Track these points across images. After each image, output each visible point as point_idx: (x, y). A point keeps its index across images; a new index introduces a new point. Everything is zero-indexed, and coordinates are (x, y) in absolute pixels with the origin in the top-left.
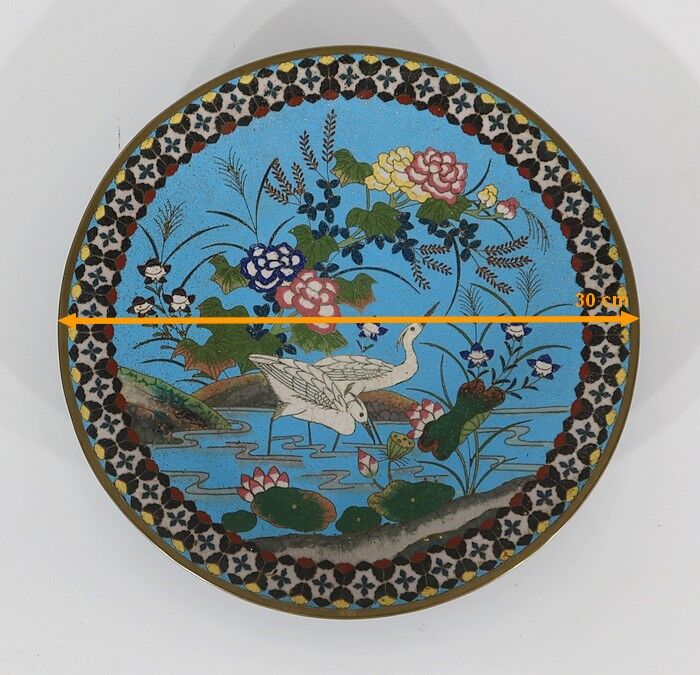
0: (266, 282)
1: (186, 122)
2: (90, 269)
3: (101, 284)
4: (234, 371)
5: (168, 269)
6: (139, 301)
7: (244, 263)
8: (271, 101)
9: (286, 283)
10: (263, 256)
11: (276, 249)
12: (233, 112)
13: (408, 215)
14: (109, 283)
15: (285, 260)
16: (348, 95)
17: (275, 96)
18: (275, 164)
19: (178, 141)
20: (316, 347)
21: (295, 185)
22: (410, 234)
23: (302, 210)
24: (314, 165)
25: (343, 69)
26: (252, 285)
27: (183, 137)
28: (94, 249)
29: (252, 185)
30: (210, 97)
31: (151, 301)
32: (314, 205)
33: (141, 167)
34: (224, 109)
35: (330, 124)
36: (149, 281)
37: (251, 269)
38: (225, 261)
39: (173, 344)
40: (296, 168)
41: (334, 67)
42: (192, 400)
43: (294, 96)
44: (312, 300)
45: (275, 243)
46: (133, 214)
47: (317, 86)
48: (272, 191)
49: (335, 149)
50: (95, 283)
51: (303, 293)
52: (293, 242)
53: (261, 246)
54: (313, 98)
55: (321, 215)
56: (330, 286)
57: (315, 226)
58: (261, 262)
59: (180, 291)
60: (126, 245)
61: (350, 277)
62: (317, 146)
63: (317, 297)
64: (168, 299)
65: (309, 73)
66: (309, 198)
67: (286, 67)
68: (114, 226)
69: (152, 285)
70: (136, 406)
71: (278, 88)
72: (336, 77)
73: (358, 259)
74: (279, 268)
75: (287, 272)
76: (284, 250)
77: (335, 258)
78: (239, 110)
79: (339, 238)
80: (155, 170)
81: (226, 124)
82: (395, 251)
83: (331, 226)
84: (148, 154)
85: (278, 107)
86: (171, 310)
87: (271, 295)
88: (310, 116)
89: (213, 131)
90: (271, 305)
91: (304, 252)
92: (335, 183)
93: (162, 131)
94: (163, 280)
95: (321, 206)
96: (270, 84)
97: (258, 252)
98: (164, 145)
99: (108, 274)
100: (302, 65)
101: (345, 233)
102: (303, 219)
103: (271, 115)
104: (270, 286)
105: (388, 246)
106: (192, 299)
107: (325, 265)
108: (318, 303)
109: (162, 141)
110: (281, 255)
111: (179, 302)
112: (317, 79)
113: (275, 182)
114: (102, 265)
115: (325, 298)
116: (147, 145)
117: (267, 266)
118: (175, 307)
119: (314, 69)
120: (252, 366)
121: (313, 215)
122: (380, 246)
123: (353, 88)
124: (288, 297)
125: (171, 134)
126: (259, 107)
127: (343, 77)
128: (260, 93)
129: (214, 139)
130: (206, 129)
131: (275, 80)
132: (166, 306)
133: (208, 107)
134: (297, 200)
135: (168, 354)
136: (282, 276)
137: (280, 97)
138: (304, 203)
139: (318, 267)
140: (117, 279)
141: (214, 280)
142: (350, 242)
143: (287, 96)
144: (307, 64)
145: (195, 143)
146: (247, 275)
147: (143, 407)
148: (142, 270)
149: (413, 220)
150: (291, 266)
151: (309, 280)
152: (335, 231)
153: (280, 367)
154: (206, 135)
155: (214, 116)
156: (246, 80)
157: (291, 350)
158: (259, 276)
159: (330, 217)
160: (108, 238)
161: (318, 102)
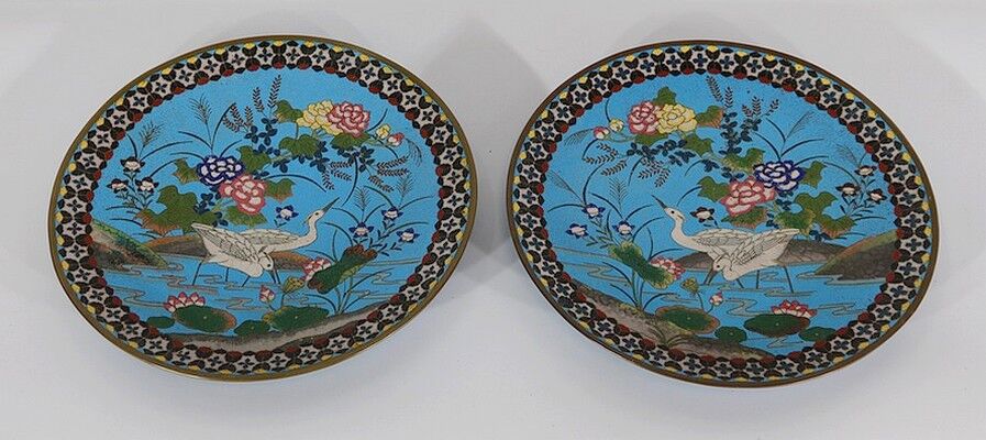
0: (213, 179)
1: (173, 74)
2: (84, 155)
3: (91, 166)
4: (178, 232)
5: (142, 164)
6: (117, 181)
7: (200, 166)
8: (236, 66)
9: (228, 181)
10: (215, 163)
11: (225, 160)
12: (208, 72)
13: (325, 143)
14: (97, 167)
15: (231, 167)
16: (291, 66)
17: (239, 64)
18: (233, 107)
19: (165, 86)
20: (243, 223)
22: (324, 155)
25: (289, 49)
26: (203, 181)
27: (169, 83)
28: (91, 144)
29: (214, 118)
30: (193, 60)
31: (126, 182)
32: (257, 134)
33: (136, 98)
34: (202, 69)
35: (276, 84)
36: (127, 170)
37: (204, 171)
38: (186, 164)
39: (137, 211)
40: (248, 109)
41: (283, 48)
42: (143, 247)
43: (253, 65)
44: (246, 193)
45: (224, 156)
46: (124, 127)
47: (270, 59)
50: (87, 165)
51: (240, 189)
52: (238, 156)
53: (215, 157)
54: (266, 67)
55: (261, 141)
56: (260, 185)
57: (256, 147)
58: (212, 167)
59: (149, 179)
60: (115, 145)
61: (276, 180)
63: (249, 191)
64: (139, 183)
65: (265, 51)
67: (249, 46)
68: (108, 132)
69: (129, 173)
70: (99, 245)
71: (242, 59)
72: (284, 55)
73: (284, 169)
74: (224, 172)
75: (231, 175)
76: (230, 161)
77: (268, 168)
78: (212, 71)
79: (272, 156)
80: (145, 102)
81: (201, 78)
82: (311, 165)
83: (267, 148)
84: (142, 91)
85: (240, 71)
86: (139, 190)
87: (215, 188)
88: (263, 79)
89: (192, 82)
90: (214, 194)
91: (245, 163)
92: (275, 121)
93: (155, 78)
94: (137, 171)
95: (262, 135)
96: (236, 56)
97: (211, 161)
98: (154, 86)
99: (98, 161)
100: (260, 46)
101: (277, 153)
102: (249, 142)
103: (235, 75)
104: (217, 182)
105: (308, 162)
106: (156, 185)
107: (260, 172)
108: (250, 196)
109: (153, 84)
110: (228, 164)
111: (146, 186)
112: (270, 55)
113: (231, 118)
114: (94, 155)
115: (256, 192)
116: (143, 85)
117: (216, 170)
118: (143, 188)
119: (269, 49)
120: (193, 230)
121: (255, 140)
122: (302, 162)
123: (295, 62)
124: (228, 190)
125: (161, 81)
126: (227, 70)
127: (289, 55)
128: (229, 61)
129: (191, 87)
130: (187, 80)
131: (240, 53)
132: (136, 187)
133: (191, 66)
135: (131, 217)
136: (227, 177)
137: (243, 65)
139: (254, 173)
140: (103, 165)
141: (174, 174)
142: (280, 158)
143: (248, 65)
144: (264, 45)
145: (177, 88)
146: (201, 174)
147: (105, 246)
148: (123, 163)
149: (328, 146)
150: (234, 171)
151: (246, 180)
152: (270, 151)
153: (214, 233)
154: (186, 84)
155: (194, 72)
156: (220, 52)
157: (224, 223)
158: (209, 176)
159: (268, 142)
160: (103, 139)
161: (269, 70)
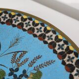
1: (25, 20)
8: (46, 39)
12: (36, 31)
16: (64, 63)
17: (48, 39)
18: (25, 52)
19: (18, 21)
21: (20, 63)
23: (11, 70)
24: (30, 65)
25: (72, 55)
27: (20, 21)
30: (37, 22)
32: (15, 73)
33: (5, 16)
34: (35, 28)
35: (49, 63)
40: (27, 60)
41: (71, 52)
43: (52, 45)
47: (61, 50)
48: (15, 56)
49: (40, 70)
54: (55, 52)
62: (39, 62)
65: (63, 45)
66: (17, 70)
67: (60, 37)
71: (52, 39)
72: (68, 55)
78: (38, 32)
80: (6, 20)
81: (31, 31)
84: (10, 15)
85: (45, 42)
89: (27, 29)
92: (27, 76)
93: (19, 15)
96: (51, 36)
98: (15, 18)
100: (64, 41)
103: (42, 42)
109: (16, 17)
112: (63, 49)
116: (13, 14)
119: (65, 46)
123: (67, 63)
125: (19, 18)
126: (42, 37)
127: (69, 57)
128: (47, 35)
129: (24, 30)
130: (27, 26)
131: (54, 36)
133: (34, 23)
134: (14, 66)
137: (49, 41)
138: (14, 69)
143: (51, 43)
144: (66, 42)
145: (21, 26)
154: (24, 27)
155: (32, 26)
156: (48, 28)
161: (55, 54)
